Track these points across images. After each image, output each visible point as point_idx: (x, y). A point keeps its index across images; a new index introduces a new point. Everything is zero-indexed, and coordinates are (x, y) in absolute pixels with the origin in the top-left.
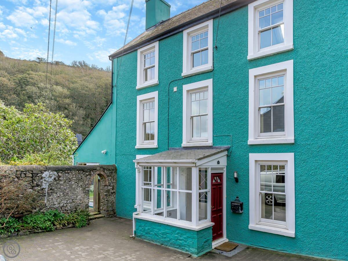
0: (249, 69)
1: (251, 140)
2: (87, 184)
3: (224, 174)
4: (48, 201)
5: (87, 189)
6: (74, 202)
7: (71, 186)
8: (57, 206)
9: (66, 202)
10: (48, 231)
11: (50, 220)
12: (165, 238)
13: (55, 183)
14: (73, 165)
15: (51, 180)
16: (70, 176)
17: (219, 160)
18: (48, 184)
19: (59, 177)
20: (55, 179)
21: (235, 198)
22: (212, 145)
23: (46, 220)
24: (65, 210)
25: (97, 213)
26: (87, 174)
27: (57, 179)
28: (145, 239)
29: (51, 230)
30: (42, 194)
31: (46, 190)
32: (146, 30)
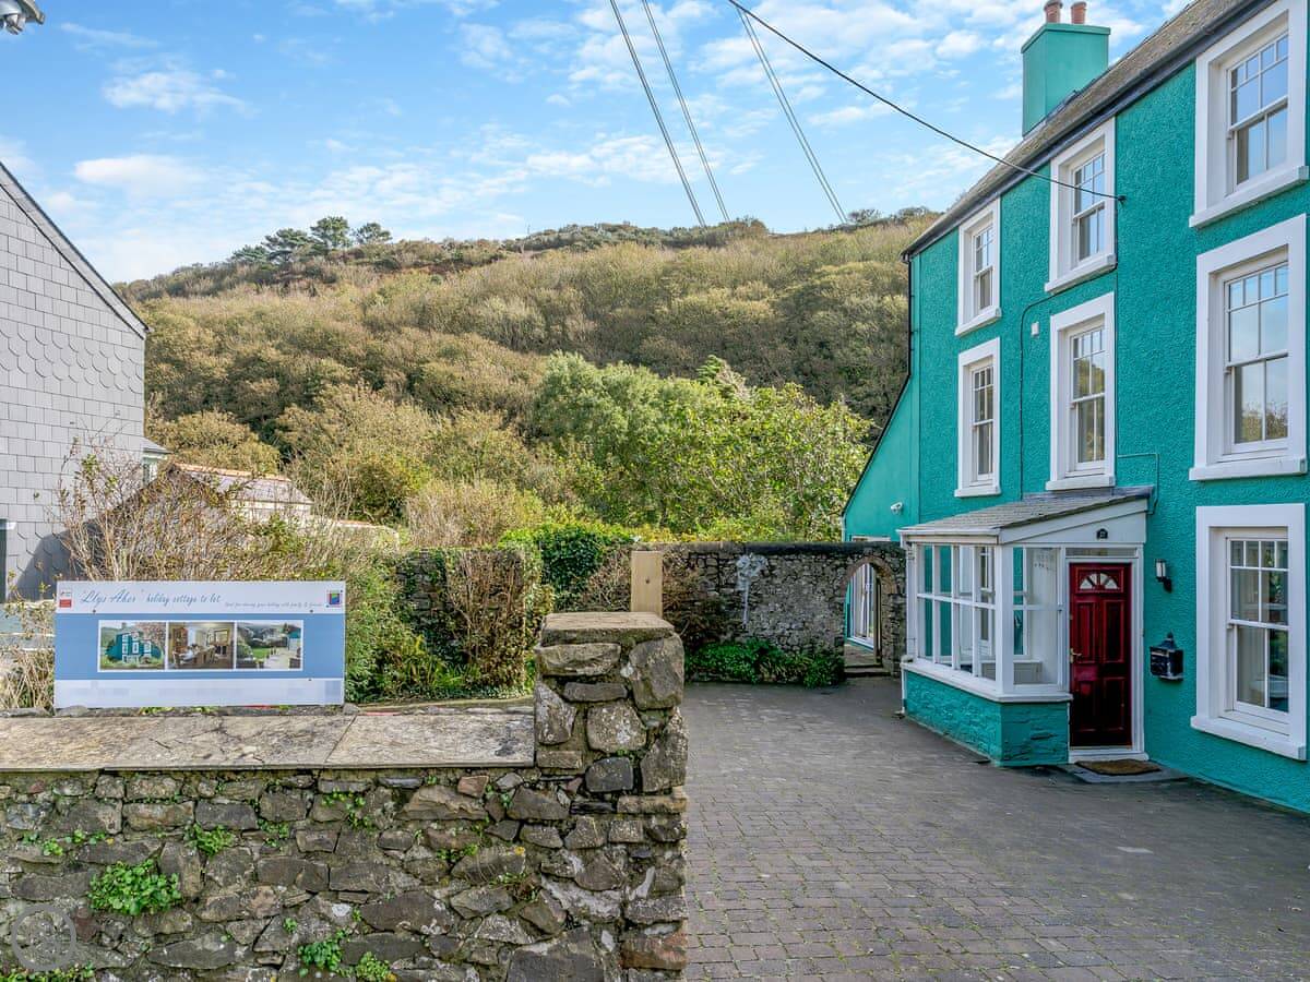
0: (1198, 254)
1: (1202, 468)
2: (838, 588)
3: (1133, 566)
4: (750, 619)
5: (837, 599)
6: (807, 628)
7: (799, 589)
8: (768, 632)
9: (788, 626)
10: (744, 682)
11: (747, 660)
12: (952, 718)
13: (764, 581)
14: (843, 540)
15: (755, 573)
16: (797, 566)
17: (1106, 526)
18: (748, 583)
19: (772, 568)
20: (762, 571)
21: (1162, 637)
22: (1114, 484)
23: (741, 660)
24: (787, 644)
25: (875, 663)
26: (838, 563)
27: (767, 572)
28: (920, 720)
29: (748, 682)
30: (735, 604)
31: (746, 595)
32: (1024, 136)
